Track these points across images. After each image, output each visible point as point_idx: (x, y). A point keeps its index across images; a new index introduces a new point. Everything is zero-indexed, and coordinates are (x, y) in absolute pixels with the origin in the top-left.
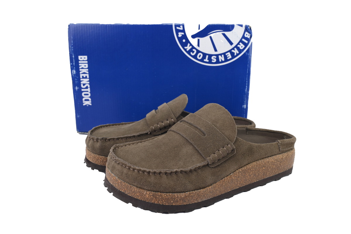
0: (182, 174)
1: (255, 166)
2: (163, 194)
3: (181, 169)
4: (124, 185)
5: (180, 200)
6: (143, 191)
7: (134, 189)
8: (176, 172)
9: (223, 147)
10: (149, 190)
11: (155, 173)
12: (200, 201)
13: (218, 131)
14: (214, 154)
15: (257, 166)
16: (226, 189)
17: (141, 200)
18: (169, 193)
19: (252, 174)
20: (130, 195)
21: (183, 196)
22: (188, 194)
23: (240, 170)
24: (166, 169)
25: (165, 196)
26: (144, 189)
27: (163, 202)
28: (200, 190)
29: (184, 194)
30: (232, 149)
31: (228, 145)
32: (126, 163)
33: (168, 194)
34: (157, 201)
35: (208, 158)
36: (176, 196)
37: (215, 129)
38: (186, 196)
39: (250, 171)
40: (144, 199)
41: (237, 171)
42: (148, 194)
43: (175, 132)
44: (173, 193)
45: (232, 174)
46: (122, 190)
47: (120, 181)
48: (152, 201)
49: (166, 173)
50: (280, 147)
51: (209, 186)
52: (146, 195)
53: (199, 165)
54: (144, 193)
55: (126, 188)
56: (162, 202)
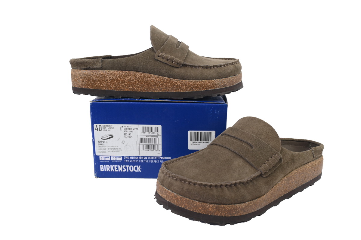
0: (240, 185)
1: (296, 173)
2: (226, 206)
3: (240, 181)
4: (184, 201)
5: (241, 210)
6: (205, 205)
7: (197, 203)
8: (235, 184)
9: (272, 157)
10: (212, 204)
11: (216, 186)
12: (256, 210)
13: (264, 143)
14: (265, 164)
15: (298, 173)
16: (275, 197)
17: (204, 214)
18: (231, 204)
19: (294, 181)
20: (191, 210)
21: (243, 207)
22: (248, 204)
23: (286, 178)
24: (225, 182)
25: (228, 207)
26: (207, 203)
27: (226, 214)
28: (256, 200)
29: (244, 204)
30: (279, 158)
31: (275, 155)
32: (186, 178)
33: (230, 206)
34: (220, 214)
35: (261, 168)
36: (238, 207)
37: (261, 141)
38: (246, 206)
39: (292, 178)
40: (207, 212)
41: (283, 179)
42: (211, 207)
43: (220, 146)
44: (234, 204)
45: (279, 182)
46: (181, 206)
47: (179, 197)
48: (215, 214)
49: (226, 186)
50: (314, 154)
51: (263, 195)
52: (209, 208)
53: (254, 175)
54: (207, 207)
55: (187, 204)
56: (224, 213)
